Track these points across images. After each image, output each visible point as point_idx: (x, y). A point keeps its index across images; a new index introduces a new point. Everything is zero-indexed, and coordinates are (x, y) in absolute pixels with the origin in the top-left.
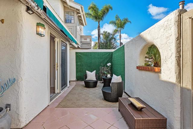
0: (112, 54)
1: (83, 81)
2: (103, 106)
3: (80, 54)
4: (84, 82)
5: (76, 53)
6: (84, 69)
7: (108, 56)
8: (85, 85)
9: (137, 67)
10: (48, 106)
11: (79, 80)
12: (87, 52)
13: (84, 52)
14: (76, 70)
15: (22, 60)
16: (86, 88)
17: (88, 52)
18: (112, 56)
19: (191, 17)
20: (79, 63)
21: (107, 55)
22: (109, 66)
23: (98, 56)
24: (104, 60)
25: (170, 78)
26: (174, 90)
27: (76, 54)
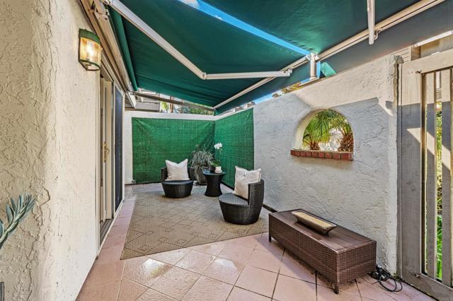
0: (214, 125)
1: (160, 184)
2: (233, 235)
3: (142, 123)
4: (163, 185)
5: (134, 119)
6: (153, 156)
7: (206, 128)
8: (164, 193)
9: (292, 151)
10: (97, 258)
11: (140, 181)
12: (160, 119)
13: (153, 119)
14: (133, 160)
15: (49, 136)
16: (168, 200)
17: (163, 119)
18: (214, 128)
19: (419, 70)
20: (140, 143)
21: (205, 126)
22: (218, 148)
23: (185, 127)
24: (199, 137)
25: (376, 172)
26: (386, 190)
27: (132, 122)
